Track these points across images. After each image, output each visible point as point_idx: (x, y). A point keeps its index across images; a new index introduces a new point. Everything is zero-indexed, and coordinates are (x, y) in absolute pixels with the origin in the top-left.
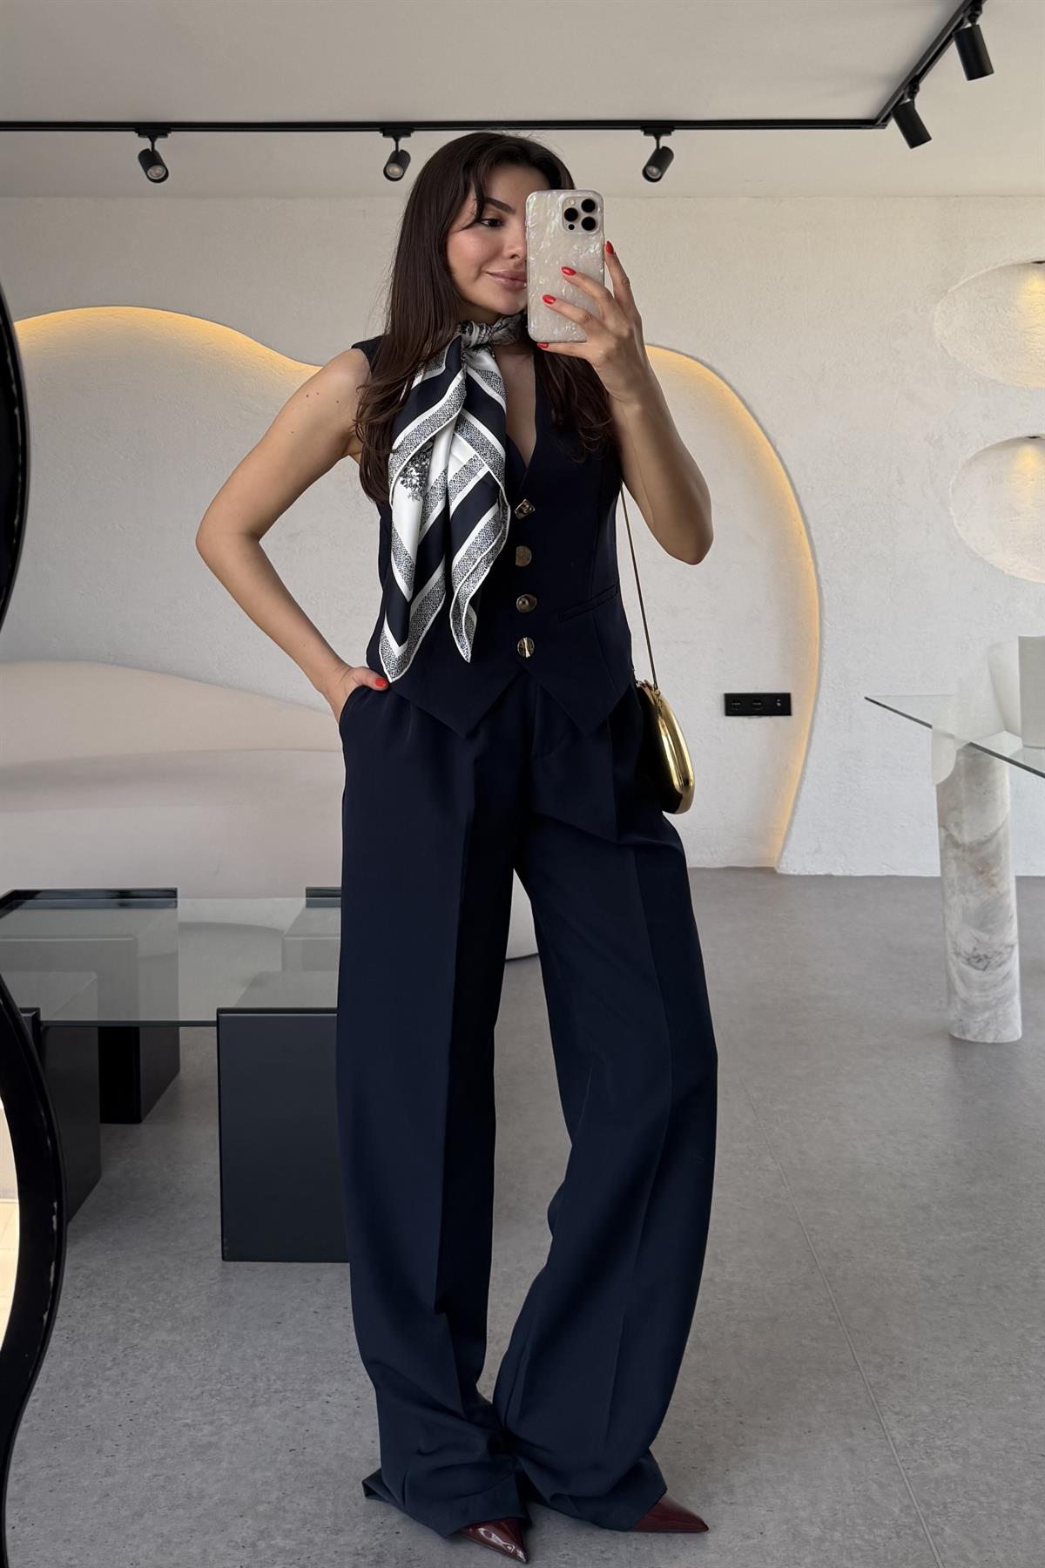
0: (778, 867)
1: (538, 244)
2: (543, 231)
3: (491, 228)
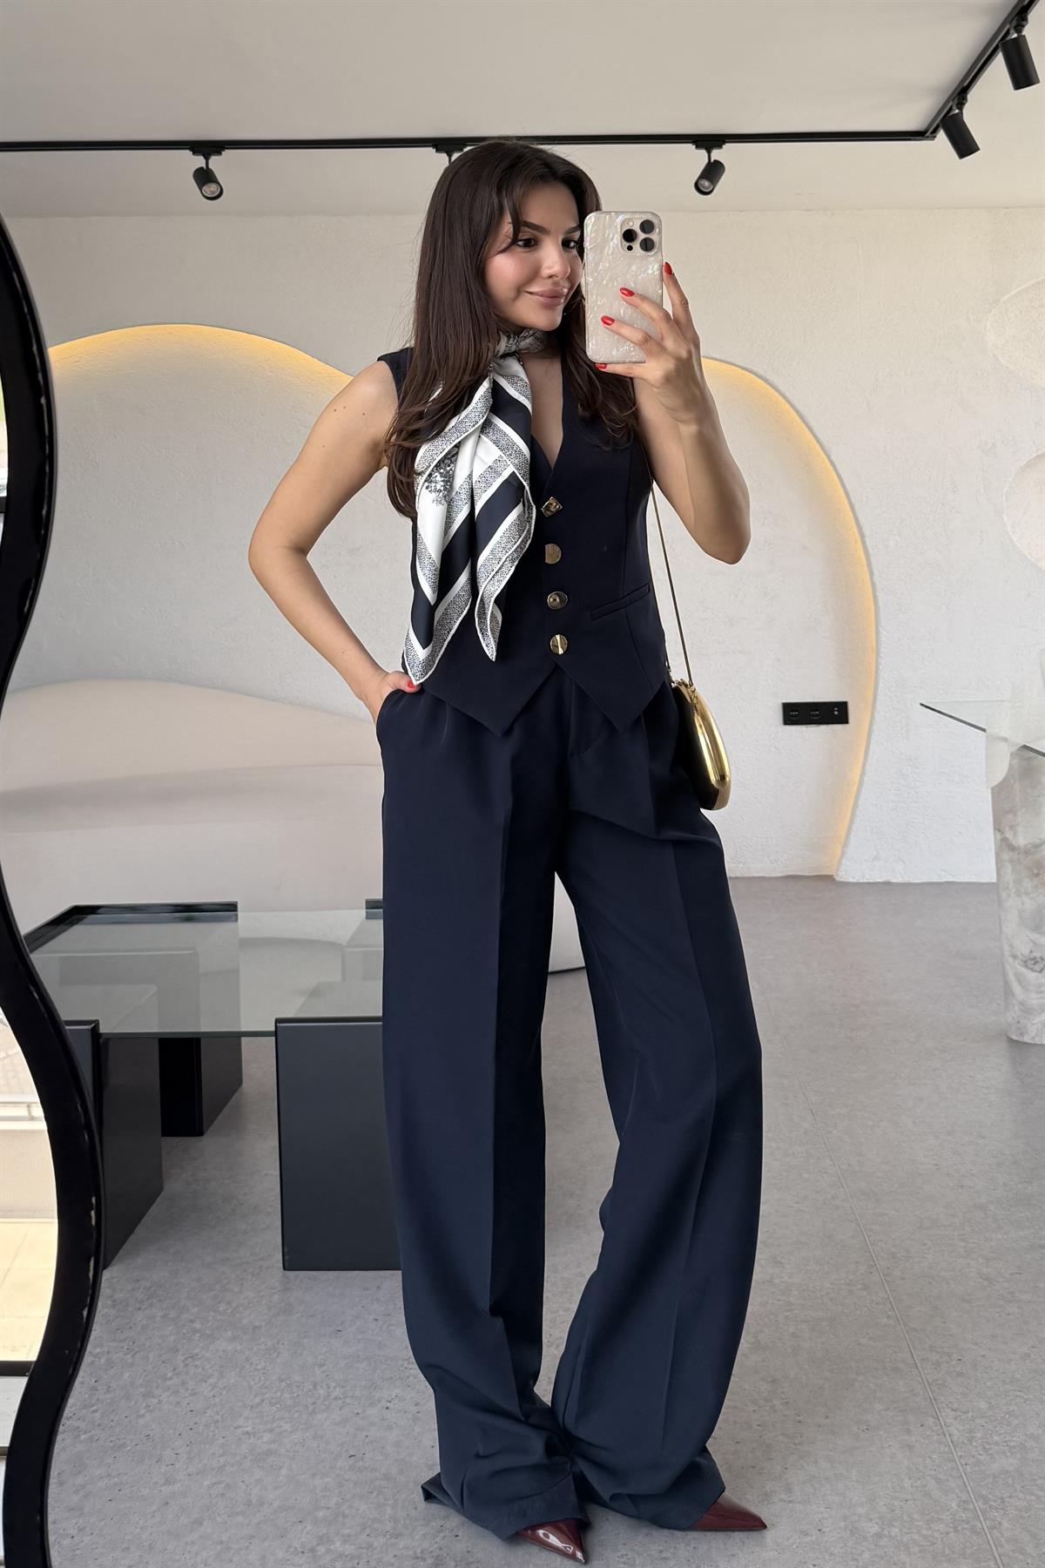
0: (838, 875)
1: (597, 265)
2: (602, 252)
3: (527, 249)
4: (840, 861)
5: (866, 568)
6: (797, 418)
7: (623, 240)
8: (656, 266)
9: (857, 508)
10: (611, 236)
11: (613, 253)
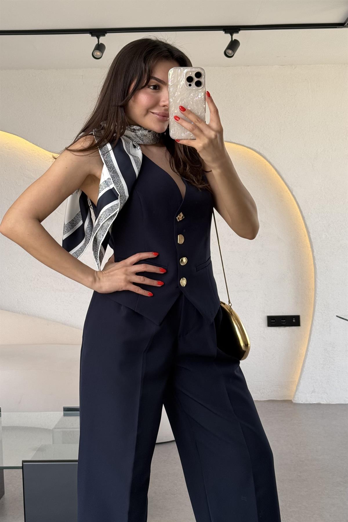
0: (294, 399)
1: (174, 94)
2: (177, 87)
3: (154, 91)
4: (295, 393)
5: (310, 249)
6: (276, 173)
7: (187, 82)
8: (203, 94)
9: (306, 218)
10: (181, 79)
11: (182, 87)
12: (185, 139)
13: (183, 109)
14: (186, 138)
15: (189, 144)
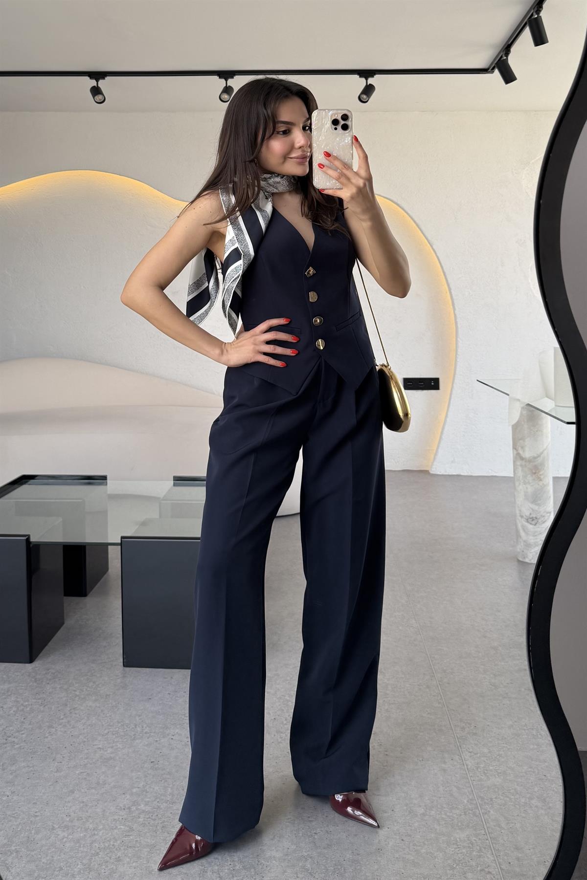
0: (431, 470)
2: (321, 131)
3: (285, 136)
4: (433, 463)
7: (332, 125)
8: (350, 138)
10: (326, 122)
11: (326, 132)
12: (330, 189)
13: (328, 155)
14: (331, 187)
15: (335, 193)
